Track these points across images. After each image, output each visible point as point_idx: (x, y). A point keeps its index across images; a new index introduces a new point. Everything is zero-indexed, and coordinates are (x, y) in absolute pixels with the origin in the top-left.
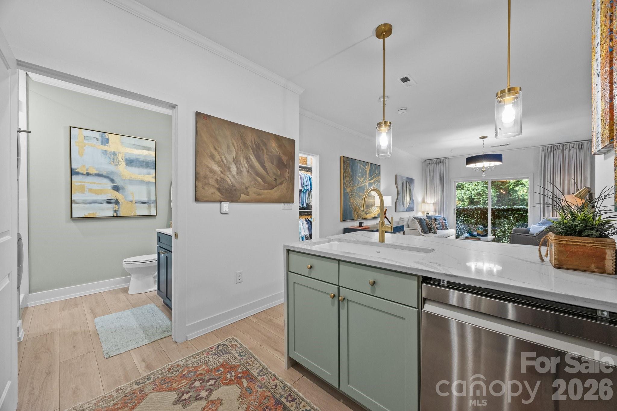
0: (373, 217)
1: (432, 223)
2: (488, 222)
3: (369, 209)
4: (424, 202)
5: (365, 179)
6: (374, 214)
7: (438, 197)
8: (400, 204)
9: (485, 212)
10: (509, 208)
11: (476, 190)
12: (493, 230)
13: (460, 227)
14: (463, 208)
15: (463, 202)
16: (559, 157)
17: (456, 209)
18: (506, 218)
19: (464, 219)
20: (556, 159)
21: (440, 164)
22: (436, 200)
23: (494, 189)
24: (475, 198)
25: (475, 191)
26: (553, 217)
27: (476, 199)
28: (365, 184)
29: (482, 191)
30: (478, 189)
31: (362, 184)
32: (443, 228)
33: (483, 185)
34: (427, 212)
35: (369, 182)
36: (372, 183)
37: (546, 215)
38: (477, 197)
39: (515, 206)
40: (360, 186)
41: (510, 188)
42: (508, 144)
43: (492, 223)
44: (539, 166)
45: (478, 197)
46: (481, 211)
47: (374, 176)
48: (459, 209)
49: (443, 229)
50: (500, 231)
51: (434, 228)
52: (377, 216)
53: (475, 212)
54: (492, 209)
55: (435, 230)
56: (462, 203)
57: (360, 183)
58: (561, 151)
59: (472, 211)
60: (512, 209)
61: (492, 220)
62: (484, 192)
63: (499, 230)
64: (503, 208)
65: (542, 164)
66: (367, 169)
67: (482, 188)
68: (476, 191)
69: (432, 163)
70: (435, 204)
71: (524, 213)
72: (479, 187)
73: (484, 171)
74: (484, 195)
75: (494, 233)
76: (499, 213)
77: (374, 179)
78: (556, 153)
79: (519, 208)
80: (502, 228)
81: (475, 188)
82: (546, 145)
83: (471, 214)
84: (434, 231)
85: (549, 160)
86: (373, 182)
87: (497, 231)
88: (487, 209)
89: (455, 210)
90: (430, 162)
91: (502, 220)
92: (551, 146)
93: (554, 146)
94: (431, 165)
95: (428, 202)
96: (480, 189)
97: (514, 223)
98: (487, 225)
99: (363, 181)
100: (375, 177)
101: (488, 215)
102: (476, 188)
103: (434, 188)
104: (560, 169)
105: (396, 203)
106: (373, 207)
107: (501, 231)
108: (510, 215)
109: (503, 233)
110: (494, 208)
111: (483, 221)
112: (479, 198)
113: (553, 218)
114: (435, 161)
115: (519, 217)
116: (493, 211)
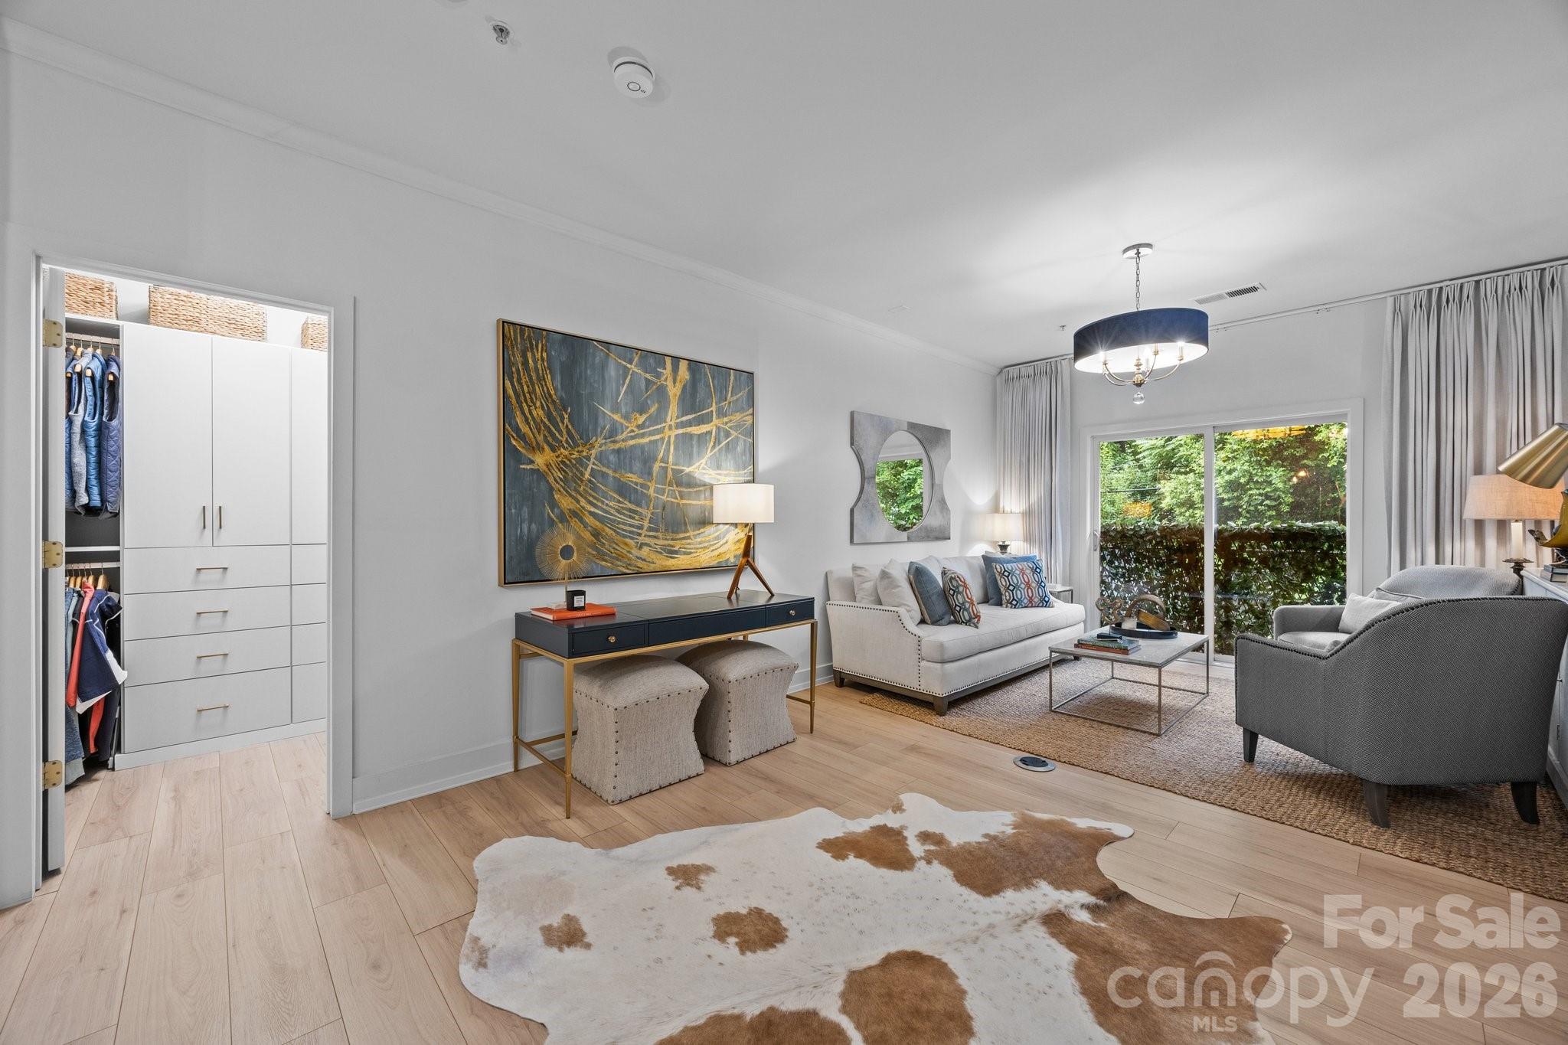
0: (714, 563)
1: (957, 587)
2: (1203, 580)
3: (682, 535)
4: (996, 508)
5: (659, 418)
6: (716, 553)
7: (1037, 493)
8: (872, 515)
9: (1195, 542)
10: (1277, 530)
11: (1230, 472)
12: (1222, 607)
13: (1112, 593)
14: (1123, 529)
15: (1191, 510)
16: (1460, 326)
17: (1098, 534)
18: (1267, 566)
19: (1127, 566)
20: (1447, 339)
21: (1045, 380)
22: (1032, 501)
23: (1281, 469)
24: (1225, 496)
25: (1223, 477)
26: (1437, 562)
27: (1229, 500)
28: (657, 437)
29: (1244, 476)
30: (1234, 470)
31: (633, 438)
32: (1031, 600)
33: (1247, 458)
34: (1001, 543)
35: (680, 431)
36: (699, 435)
37: (1412, 554)
38: (1230, 495)
39: (1299, 523)
40: (621, 445)
41: (1329, 466)
42: (1256, 284)
43: (1217, 581)
44: (1385, 369)
45: (1235, 494)
46: (1181, 538)
47: (714, 408)
48: (1108, 531)
49: (1031, 605)
50: (1246, 612)
51: (967, 605)
52: (732, 560)
53: (1161, 542)
54: (1219, 534)
55: (969, 614)
56: (1187, 514)
57: (624, 435)
58: (1469, 307)
59: (1150, 541)
60: (1289, 531)
61: (1217, 573)
62: (1251, 480)
63: (1242, 609)
64: (1257, 528)
65: (1393, 363)
66: (669, 383)
67: (1245, 467)
68: (1227, 477)
69: (1019, 377)
70: (1028, 514)
71: (1331, 548)
72: (1237, 465)
73: (1139, 385)
74: (1251, 489)
75: (1227, 617)
76: (1242, 548)
77: (715, 421)
78: (1450, 314)
79: (1313, 530)
80: (1253, 603)
81: (1225, 467)
82: (1408, 288)
83: (1147, 550)
84: (967, 618)
85: (1422, 345)
86: (709, 433)
87: (1236, 610)
88: (1201, 533)
89: (1095, 535)
90: (1013, 372)
91: (1254, 572)
92: (1430, 291)
93: (1441, 289)
94: (1016, 383)
95: (1008, 509)
96: (1238, 468)
97: (1296, 585)
98: (1202, 588)
99: (639, 427)
100: (721, 413)
101: (1203, 554)
102: (1228, 468)
103: (1024, 460)
104: (1464, 376)
105: (852, 511)
106: (709, 530)
107: (1251, 610)
108: (1282, 555)
109: (1257, 618)
110: (1226, 530)
111: (1188, 574)
112: (1239, 498)
113: (1441, 567)
114: (1031, 370)
115: (1313, 564)
116: (1223, 541)
